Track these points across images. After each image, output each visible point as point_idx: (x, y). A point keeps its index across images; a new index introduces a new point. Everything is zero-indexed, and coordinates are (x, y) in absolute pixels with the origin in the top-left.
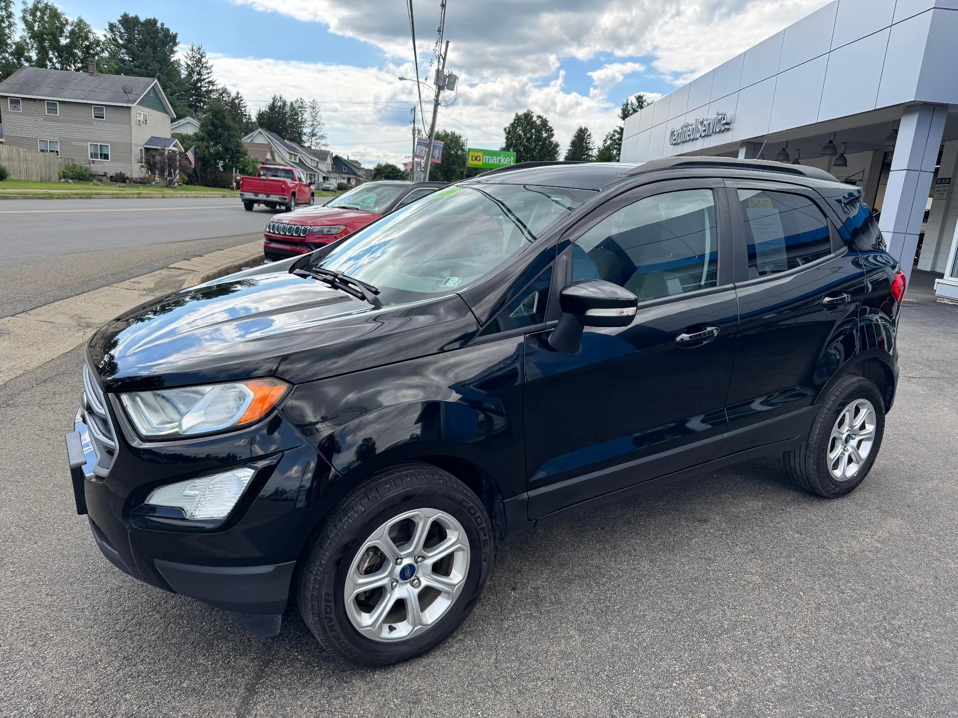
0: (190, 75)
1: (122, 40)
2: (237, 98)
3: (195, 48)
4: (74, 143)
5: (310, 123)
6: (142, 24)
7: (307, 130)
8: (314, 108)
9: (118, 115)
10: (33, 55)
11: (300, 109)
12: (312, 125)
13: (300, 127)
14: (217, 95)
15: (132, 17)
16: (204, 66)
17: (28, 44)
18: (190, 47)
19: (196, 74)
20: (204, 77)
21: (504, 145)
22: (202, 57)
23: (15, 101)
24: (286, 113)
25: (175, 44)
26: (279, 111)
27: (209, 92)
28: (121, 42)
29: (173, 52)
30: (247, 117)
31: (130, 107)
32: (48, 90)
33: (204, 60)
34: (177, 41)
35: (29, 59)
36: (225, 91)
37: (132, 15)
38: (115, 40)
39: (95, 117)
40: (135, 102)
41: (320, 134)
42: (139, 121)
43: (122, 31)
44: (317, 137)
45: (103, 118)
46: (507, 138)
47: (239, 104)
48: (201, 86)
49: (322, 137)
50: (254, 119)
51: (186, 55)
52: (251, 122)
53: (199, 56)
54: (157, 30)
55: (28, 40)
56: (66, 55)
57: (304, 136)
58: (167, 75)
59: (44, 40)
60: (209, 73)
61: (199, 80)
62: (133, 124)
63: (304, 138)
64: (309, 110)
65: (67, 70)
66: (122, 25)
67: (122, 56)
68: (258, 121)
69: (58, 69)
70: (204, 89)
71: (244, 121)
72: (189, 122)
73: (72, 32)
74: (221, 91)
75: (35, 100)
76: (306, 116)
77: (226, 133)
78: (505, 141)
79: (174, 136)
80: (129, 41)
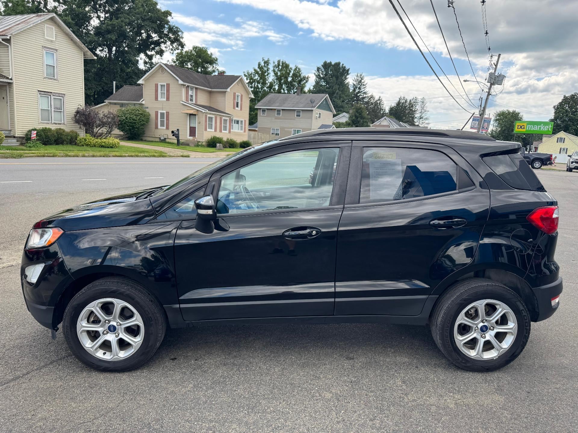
0: (354, 90)
1: (322, 75)
2: (379, 100)
3: (359, 75)
4: (286, 129)
5: (420, 111)
6: (333, 65)
7: (417, 115)
8: (423, 102)
9: (307, 114)
10: (277, 87)
11: (414, 104)
12: (421, 112)
13: (413, 114)
14: (368, 99)
15: (328, 63)
16: (363, 84)
17: (275, 82)
18: (356, 75)
19: (358, 89)
20: (362, 90)
21: (553, 118)
22: (362, 79)
23: (264, 110)
24: (406, 106)
25: (348, 74)
26: (402, 105)
27: (364, 98)
28: (322, 76)
29: (346, 79)
30: (383, 110)
31: (313, 110)
32: (278, 104)
33: (363, 81)
34: (349, 72)
35: (274, 89)
36: (372, 97)
37: (328, 61)
38: (319, 75)
39: (297, 116)
40: (315, 107)
41: (425, 117)
42: (317, 117)
43: (323, 70)
44: (423, 119)
45: (300, 116)
46: (555, 113)
47: (380, 103)
48: (360, 95)
49: (426, 119)
50: (387, 111)
51: (354, 79)
52: (385, 113)
53: (360, 79)
54: (340, 68)
55: (275, 81)
56: (290, 86)
57: (415, 119)
58: (342, 91)
59: (281, 80)
60: (364, 88)
61: (359, 92)
62: (313, 118)
63: (415, 120)
64: (420, 104)
65: (290, 93)
66: (323, 67)
67: (321, 83)
68: (389, 112)
69: (286, 93)
70: (361, 97)
71: (382, 113)
72: (344, 116)
73: (294, 75)
74: (370, 97)
75: (272, 109)
76: (417, 107)
77: (362, 120)
78: (554, 114)
79: (334, 124)
80: (326, 75)
